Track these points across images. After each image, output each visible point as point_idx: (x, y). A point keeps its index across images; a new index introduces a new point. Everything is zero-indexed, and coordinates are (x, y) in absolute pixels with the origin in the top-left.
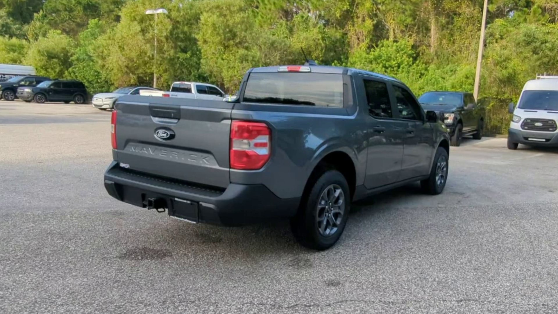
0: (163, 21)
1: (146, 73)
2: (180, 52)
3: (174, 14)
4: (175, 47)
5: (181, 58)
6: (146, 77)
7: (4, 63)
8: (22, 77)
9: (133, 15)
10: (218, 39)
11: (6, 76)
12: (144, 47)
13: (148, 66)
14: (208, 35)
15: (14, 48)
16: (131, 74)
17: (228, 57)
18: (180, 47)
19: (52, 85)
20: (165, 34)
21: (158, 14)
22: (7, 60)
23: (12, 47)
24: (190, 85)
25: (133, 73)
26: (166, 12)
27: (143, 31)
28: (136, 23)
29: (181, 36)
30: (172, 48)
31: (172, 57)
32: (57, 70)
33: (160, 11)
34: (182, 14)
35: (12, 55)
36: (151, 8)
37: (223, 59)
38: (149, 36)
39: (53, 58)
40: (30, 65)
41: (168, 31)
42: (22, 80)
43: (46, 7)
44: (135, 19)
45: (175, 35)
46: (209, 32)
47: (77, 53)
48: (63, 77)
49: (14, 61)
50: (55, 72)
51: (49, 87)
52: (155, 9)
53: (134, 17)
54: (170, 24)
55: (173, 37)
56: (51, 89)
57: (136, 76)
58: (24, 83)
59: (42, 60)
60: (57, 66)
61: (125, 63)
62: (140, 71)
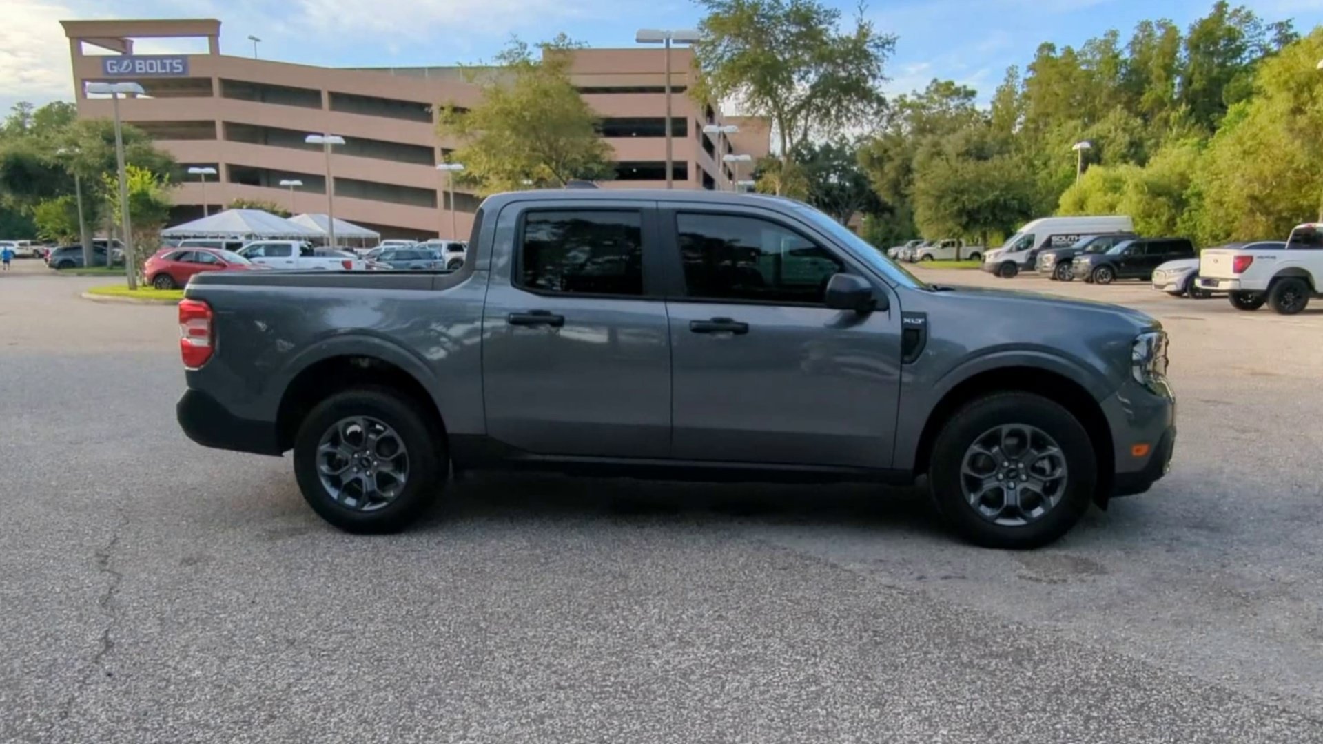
1: (1301, 207)
6: (1298, 217)
7: (1096, 215)
8: (1095, 236)
9: (1282, 78)
11: (1081, 237)
12: (1289, 147)
13: (1303, 190)
15: (1116, 184)
16: (1258, 214)
19: (1127, 249)
22: (1100, 208)
23: (1114, 184)
25: (1267, 213)
27: (1297, 110)
28: (1285, 94)
32: (1164, 218)
35: (1110, 198)
38: (1302, 121)
39: (1159, 195)
40: (1126, 213)
42: (1090, 243)
43: (1228, 92)
44: (1289, 90)
47: (1198, 179)
48: (1173, 232)
49: (1112, 208)
50: (1160, 222)
51: (1122, 252)
53: (1286, 82)
56: (1125, 256)
57: (1272, 218)
58: (1090, 248)
59: (1140, 201)
60: (1165, 210)
61: (1246, 192)
62: (1281, 206)
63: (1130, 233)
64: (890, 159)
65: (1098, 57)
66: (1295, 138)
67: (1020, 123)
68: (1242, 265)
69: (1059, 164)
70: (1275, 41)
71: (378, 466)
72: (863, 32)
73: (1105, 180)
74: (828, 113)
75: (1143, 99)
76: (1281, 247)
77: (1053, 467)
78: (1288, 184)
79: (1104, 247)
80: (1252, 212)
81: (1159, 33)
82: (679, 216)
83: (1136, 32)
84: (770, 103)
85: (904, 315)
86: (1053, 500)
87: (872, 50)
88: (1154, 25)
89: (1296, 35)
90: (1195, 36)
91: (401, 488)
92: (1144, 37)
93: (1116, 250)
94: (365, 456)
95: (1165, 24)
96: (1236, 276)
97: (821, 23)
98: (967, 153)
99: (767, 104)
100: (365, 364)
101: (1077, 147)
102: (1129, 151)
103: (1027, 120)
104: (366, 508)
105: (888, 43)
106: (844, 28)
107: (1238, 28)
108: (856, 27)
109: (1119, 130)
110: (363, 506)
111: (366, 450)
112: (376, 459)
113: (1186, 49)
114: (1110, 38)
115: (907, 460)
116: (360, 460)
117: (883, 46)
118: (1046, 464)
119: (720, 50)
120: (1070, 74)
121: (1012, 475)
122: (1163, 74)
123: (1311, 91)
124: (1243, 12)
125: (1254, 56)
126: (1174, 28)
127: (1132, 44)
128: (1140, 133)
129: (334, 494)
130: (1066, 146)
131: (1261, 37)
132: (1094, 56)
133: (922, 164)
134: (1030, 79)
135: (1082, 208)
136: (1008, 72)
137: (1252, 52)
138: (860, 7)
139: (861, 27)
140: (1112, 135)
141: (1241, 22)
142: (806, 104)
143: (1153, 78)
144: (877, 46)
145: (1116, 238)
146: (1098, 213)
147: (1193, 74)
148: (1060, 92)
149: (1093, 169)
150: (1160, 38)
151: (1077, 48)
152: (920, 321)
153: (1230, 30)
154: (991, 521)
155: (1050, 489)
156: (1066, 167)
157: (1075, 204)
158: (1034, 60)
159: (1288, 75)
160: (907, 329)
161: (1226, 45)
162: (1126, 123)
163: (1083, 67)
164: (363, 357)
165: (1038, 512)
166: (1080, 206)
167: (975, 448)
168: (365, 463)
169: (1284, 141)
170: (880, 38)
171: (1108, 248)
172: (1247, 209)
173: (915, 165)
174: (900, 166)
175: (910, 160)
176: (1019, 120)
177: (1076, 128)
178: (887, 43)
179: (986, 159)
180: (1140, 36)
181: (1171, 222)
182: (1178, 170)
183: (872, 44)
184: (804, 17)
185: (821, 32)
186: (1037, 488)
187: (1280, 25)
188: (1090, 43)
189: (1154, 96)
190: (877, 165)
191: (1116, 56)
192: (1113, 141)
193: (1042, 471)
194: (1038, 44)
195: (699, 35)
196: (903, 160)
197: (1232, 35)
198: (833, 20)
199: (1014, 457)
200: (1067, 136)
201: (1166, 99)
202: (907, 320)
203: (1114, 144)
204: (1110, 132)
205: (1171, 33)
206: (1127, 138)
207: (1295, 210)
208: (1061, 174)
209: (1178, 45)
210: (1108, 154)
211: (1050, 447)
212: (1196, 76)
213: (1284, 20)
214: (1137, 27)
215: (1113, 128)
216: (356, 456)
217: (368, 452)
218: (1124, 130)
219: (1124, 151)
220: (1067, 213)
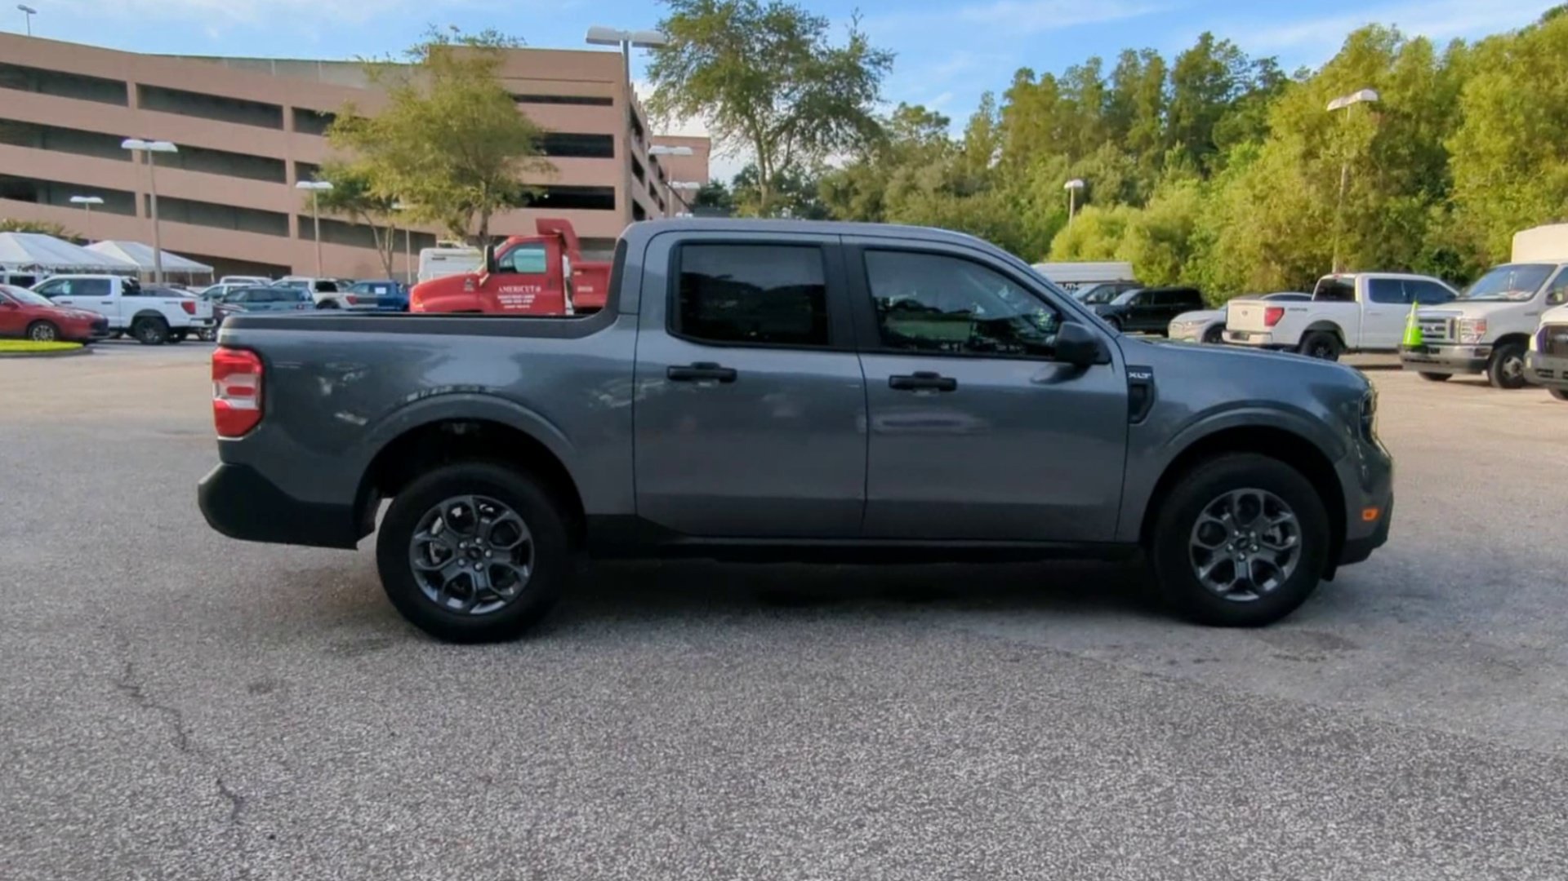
0: (1358, 121)
1: (1314, 257)
2: (1397, 195)
3: (1390, 99)
4: (1383, 187)
5: (1393, 209)
6: (1312, 267)
7: (1092, 261)
8: (1093, 286)
9: (1292, 119)
10: (1502, 144)
11: (1079, 286)
12: (1304, 193)
13: (1317, 239)
14: (1480, 136)
15: (1114, 227)
16: (1273, 263)
17: (1519, 191)
18: (1398, 180)
19: (1133, 299)
20: (1354, 154)
21: (1351, 105)
22: (1097, 253)
23: (1111, 227)
24: (1353, 280)
25: (1281, 261)
26: (1371, 95)
27: (1309, 155)
28: (1296, 137)
29: (1404, 151)
30: (1374, 185)
31: (1371, 211)
32: (1168, 265)
33: (1358, 96)
34: (1410, 93)
35: (1107, 242)
36: (1336, 95)
37: (1502, 199)
38: (1315, 165)
39: (1162, 240)
40: (1126, 260)
41: (1367, 144)
42: (1092, 292)
43: (1218, 131)
44: (1300, 131)
45: (1386, 151)
46: (1483, 126)
47: (1205, 224)
48: (1177, 281)
49: (1109, 254)
50: (1163, 270)
51: (1128, 304)
52: (1348, 95)
53: (1296, 123)
54: (1372, 128)
55: (1378, 157)
56: (1132, 308)
57: (1286, 268)
58: (1092, 298)
59: (1141, 249)
60: (1168, 256)
61: (1260, 239)
62: (1295, 254)
63: (1131, 281)
64: (856, 192)
65: (1080, 87)
66: (1310, 183)
67: (997, 157)
68: (1274, 317)
69: (1046, 203)
70: (1261, 78)
71: (492, 557)
72: (858, 45)
73: (1101, 223)
74: (813, 138)
75: (1129, 134)
76: (1308, 299)
77: (1285, 535)
78: (1301, 231)
79: (1106, 297)
80: (1266, 261)
81: (1143, 63)
82: (868, 254)
83: (1119, 60)
84: (746, 122)
85: (1129, 369)
86: (1287, 570)
87: (866, 67)
88: (1138, 54)
89: (1280, 73)
90: (1181, 70)
91: (524, 582)
92: (1128, 67)
93: (1121, 300)
94: (473, 545)
95: (1150, 54)
96: (1268, 329)
97: (805, 32)
98: (945, 188)
99: (742, 123)
100: (460, 429)
101: (1069, 185)
102: (1120, 191)
103: (1005, 154)
104: (475, 611)
105: (885, 60)
106: (835, 39)
107: (1224, 63)
108: (849, 39)
109: (1109, 168)
110: (472, 607)
111: (476, 537)
112: (489, 548)
113: (1172, 83)
114: (1092, 65)
115: (1131, 531)
116: (468, 550)
117: (879, 63)
118: (1277, 533)
119: (684, 57)
120: (1052, 103)
121: (1243, 546)
122: (1151, 109)
123: (1322, 133)
124: (1229, 46)
125: (1240, 94)
126: (1159, 59)
127: (1118, 73)
128: (1131, 172)
129: (433, 595)
130: (1055, 185)
131: (1246, 74)
132: (1076, 86)
133: (894, 199)
134: (1007, 107)
135: (1076, 253)
136: (983, 98)
137: (1238, 89)
138: (853, 17)
139: (855, 40)
140: (1102, 173)
141: (1226, 56)
142: (788, 126)
143: (1139, 112)
144: (872, 62)
145: (1121, 287)
146: (1093, 259)
147: (1181, 110)
148: (1040, 123)
149: (1087, 209)
150: (1146, 68)
151: (1058, 76)
152: (1146, 376)
153: (1216, 64)
154: (1220, 597)
155: (1283, 558)
156: (1054, 207)
157: (1070, 248)
158: (1011, 86)
159: (1298, 115)
160: (1133, 385)
161: (1212, 80)
162: (1117, 161)
163: (1065, 97)
164: (459, 420)
165: (1270, 585)
166: (1075, 250)
167: (1205, 517)
168: (474, 554)
169: (1298, 187)
170: (876, 54)
171: (1111, 297)
172: (1260, 258)
173: (887, 200)
174: (869, 201)
175: (881, 194)
176: (995, 153)
177: (1062, 165)
178: (883, 60)
179: (967, 195)
180: (1125, 65)
181: (1175, 270)
182: (1180, 213)
183: (867, 60)
184: (785, 24)
185: (806, 43)
186: (1270, 558)
187: (1265, 63)
188: (1071, 70)
189: (1141, 132)
190: (841, 199)
191: (1100, 87)
192: (1103, 180)
193: (1272, 539)
194: (1016, 69)
195: (659, 37)
196: (872, 195)
197: (1218, 70)
198: (820, 29)
199: (1247, 526)
200: (1053, 172)
201: (1154, 136)
202: (1132, 375)
203: (1105, 183)
204: (1099, 169)
205: (1156, 62)
206: (1119, 177)
207: (1307, 259)
208: (1048, 215)
209: (1163, 78)
210: (1098, 192)
211: (1284, 514)
212: (1184, 112)
213: (1269, 57)
214: (1120, 56)
215: (1102, 165)
216: (462, 545)
217: (478, 541)
218: (1114, 168)
219: (1116, 191)
220: (1061, 259)
